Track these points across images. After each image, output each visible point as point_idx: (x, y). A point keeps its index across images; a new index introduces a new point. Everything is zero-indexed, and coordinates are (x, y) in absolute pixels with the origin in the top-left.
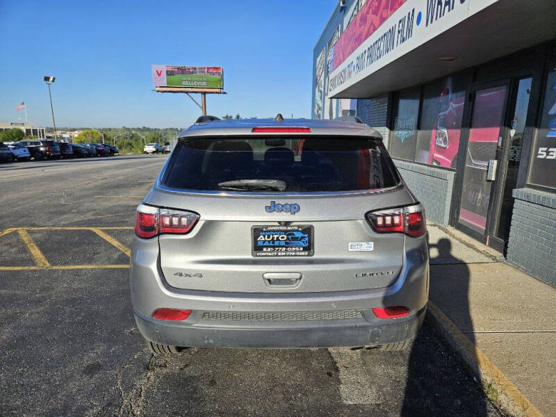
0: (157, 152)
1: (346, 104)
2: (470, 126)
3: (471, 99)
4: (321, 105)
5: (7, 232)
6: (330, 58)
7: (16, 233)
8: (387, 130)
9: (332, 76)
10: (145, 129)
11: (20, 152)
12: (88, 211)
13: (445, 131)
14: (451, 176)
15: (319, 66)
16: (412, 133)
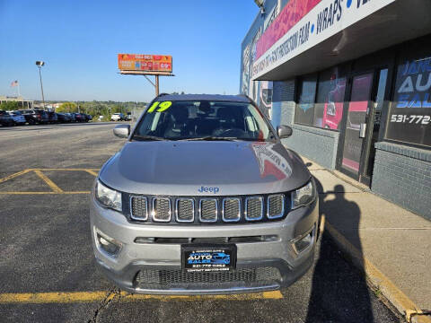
0: (121, 119)
1: (265, 85)
2: (350, 100)
3: (350, 82)
4: (247, 85)
5: (26, 171)
6: (254, 51)
7: (33, 173)
8: (294, 103)
9: (255, 64)
10: (110, 103)
11: (19, 119)
12: (80, 159)
13: (333, 104)
14: (336, 135)
15: (246, 56)
16: (311, 106)
